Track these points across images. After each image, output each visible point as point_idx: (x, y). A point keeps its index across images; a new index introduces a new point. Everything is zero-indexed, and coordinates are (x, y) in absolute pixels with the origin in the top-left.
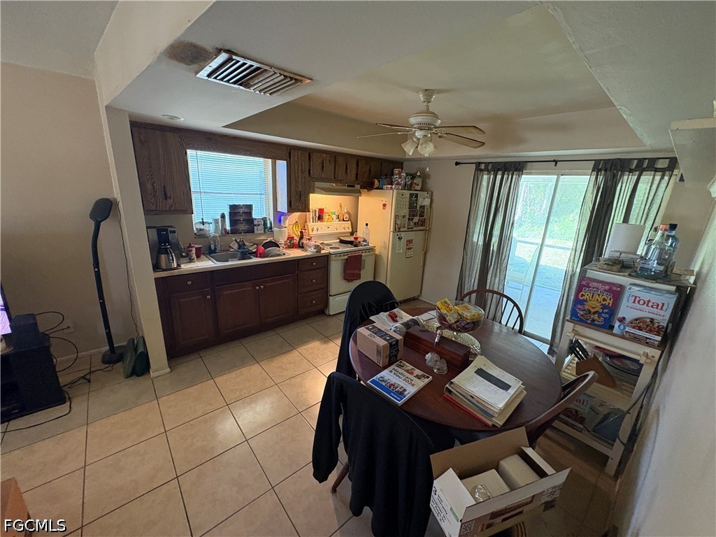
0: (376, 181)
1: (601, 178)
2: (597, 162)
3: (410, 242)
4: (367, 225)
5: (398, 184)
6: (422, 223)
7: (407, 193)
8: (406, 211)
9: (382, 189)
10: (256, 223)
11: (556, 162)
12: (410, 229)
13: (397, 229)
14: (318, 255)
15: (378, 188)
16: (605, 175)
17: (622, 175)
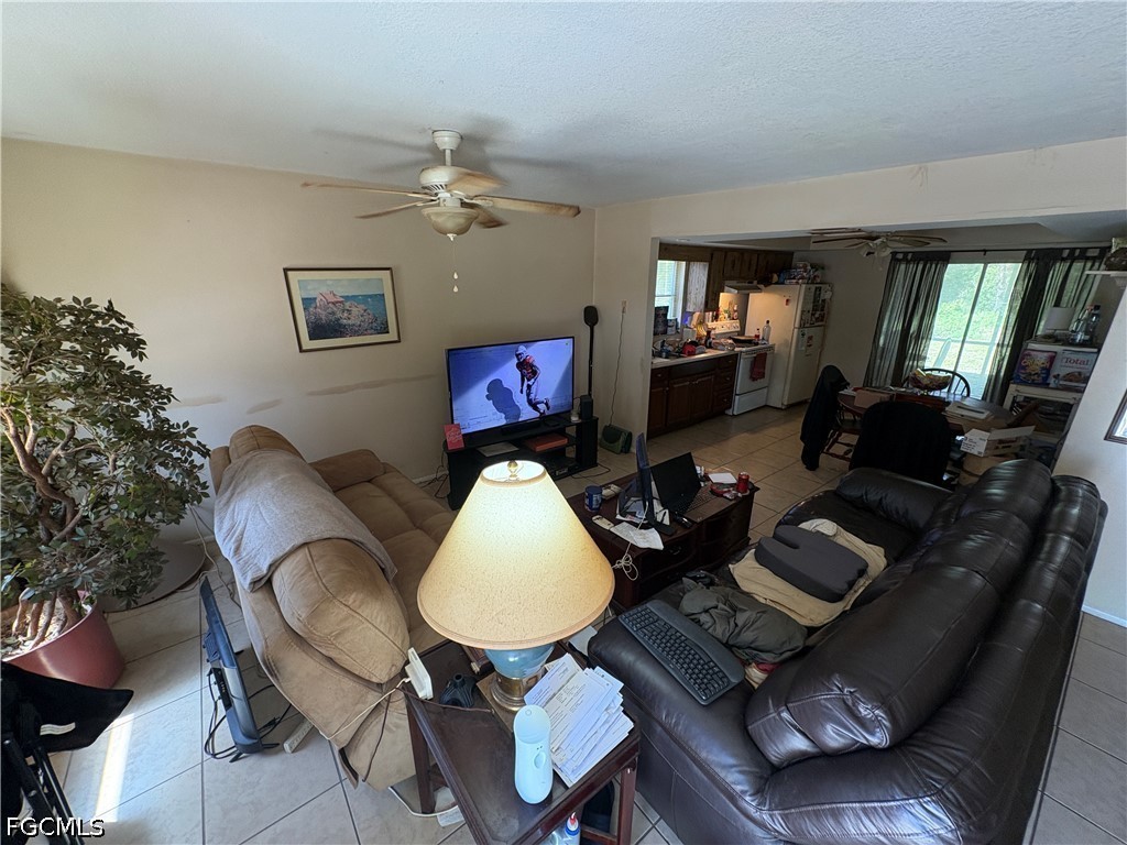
0: (775, 276)
1: (1033, 266)
2: (1029, 251)
3: (810, 338)
4: (768, 322)
5: (802, 278)
6: (821, 318)
7: (813, 287)
8: (810, 307)
9: (783, 283)
10: (670, 324)
11: (985, 251)
12: (812, 325)
13: (802, 326)
14: (732, 353)
15: (777, 283)
16: (1037, 264)
17: (1054, 264)
